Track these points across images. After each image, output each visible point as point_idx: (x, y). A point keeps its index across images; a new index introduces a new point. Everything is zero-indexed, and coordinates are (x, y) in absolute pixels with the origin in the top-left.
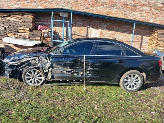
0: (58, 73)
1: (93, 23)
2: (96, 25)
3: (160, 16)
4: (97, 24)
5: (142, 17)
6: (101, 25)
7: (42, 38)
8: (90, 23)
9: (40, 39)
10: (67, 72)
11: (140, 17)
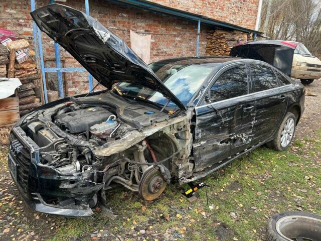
0: (208, 152)
1: (120, 19)
2: (127, 23)
3: (217, 8)
4: (129, 23)
5: (196, 10)
6: (135, 25)
7: (12, 66)
8: (113, 20)
9: (7, 68)
10: (221, 143)
11: (194, 9)
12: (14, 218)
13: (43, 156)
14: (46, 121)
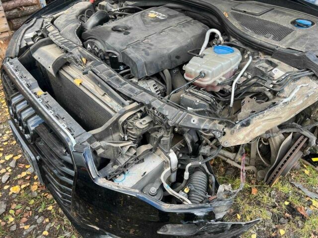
12: (47, 220)
13: (100, 151)
14: (71, 47)
